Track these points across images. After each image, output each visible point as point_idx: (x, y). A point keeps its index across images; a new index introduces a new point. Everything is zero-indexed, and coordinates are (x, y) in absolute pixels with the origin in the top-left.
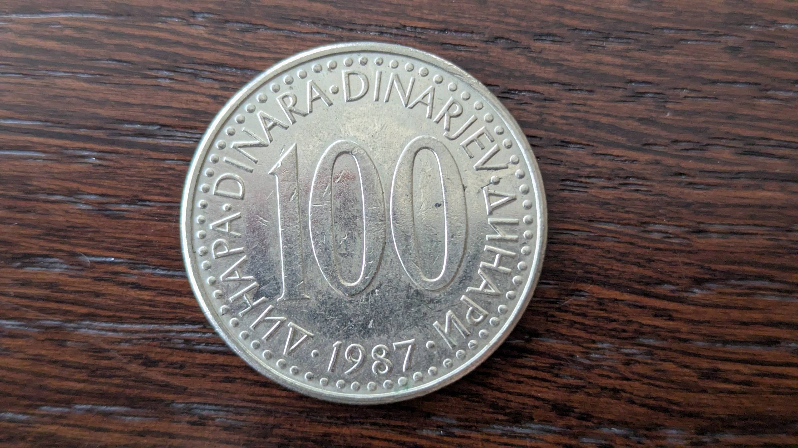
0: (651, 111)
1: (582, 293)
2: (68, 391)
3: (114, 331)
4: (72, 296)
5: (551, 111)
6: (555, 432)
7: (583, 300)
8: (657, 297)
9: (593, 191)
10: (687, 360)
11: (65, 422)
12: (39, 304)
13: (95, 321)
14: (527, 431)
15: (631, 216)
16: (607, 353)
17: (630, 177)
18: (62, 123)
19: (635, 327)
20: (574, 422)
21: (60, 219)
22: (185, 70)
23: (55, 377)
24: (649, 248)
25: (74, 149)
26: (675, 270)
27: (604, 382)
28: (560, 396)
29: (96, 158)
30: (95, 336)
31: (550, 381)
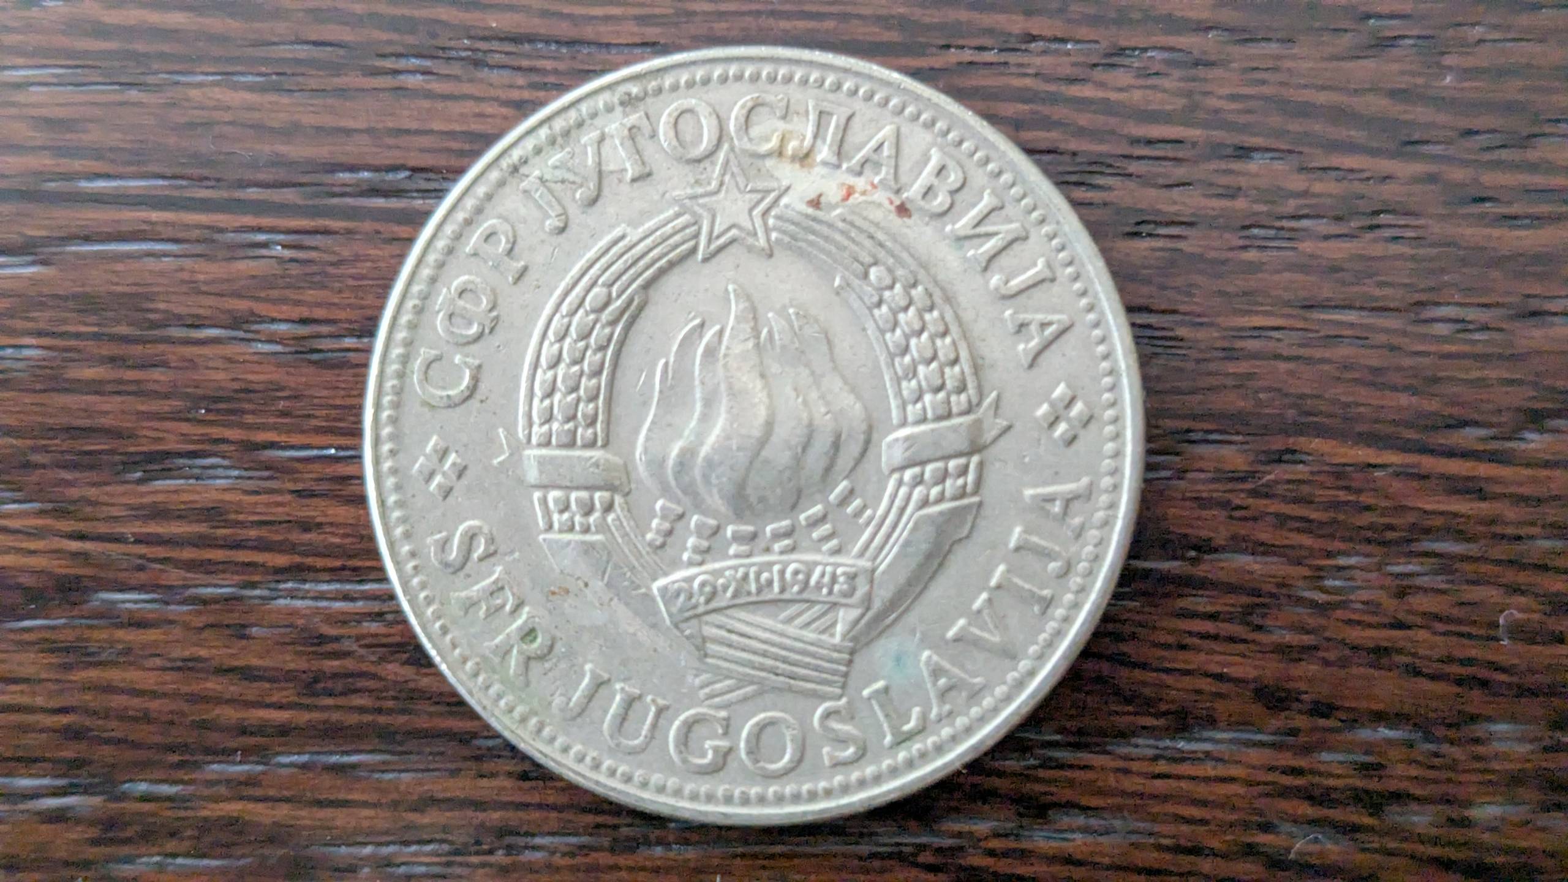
0: (1413, 74)
1: (1298, 457)
2: (261, 730)
3: (347, 597)
4: (253, 533)
5: (1208, 87)
6: (1262, 744)
7: (1301, 471)
8: (1451, 453)
9: (1307, 246)
10: (1522, 578)
11: (258, 792)
12: (188, 554)
13: (305, 581)
14: (1208, 747)
15: (1387, 291)
16: (1357, 573)
17: (1377, 213)
18: (207, 178)
19: (1411, 518)
20: (1301, 721)
21: (221, 376)
22: (454, 54)
23: (230, 702)
24: (1427, 354)
25: (237, 230)
26: (1484, 397)
27: (1355, 635)
28: (1270, 669)
29: (284, 246)
30: (308, 612)
31: (1245, 641)
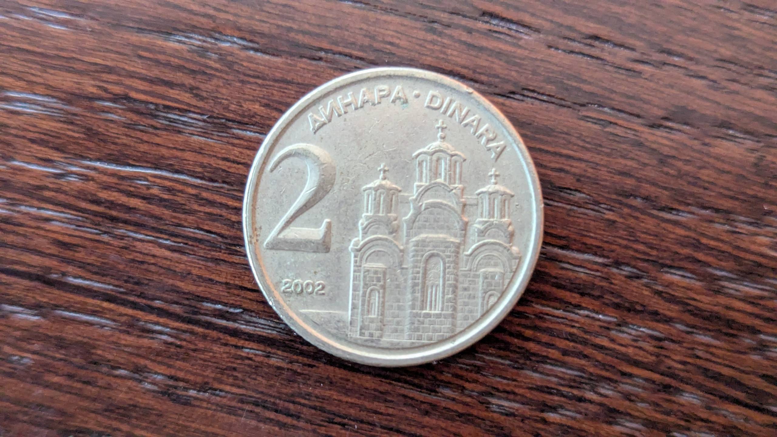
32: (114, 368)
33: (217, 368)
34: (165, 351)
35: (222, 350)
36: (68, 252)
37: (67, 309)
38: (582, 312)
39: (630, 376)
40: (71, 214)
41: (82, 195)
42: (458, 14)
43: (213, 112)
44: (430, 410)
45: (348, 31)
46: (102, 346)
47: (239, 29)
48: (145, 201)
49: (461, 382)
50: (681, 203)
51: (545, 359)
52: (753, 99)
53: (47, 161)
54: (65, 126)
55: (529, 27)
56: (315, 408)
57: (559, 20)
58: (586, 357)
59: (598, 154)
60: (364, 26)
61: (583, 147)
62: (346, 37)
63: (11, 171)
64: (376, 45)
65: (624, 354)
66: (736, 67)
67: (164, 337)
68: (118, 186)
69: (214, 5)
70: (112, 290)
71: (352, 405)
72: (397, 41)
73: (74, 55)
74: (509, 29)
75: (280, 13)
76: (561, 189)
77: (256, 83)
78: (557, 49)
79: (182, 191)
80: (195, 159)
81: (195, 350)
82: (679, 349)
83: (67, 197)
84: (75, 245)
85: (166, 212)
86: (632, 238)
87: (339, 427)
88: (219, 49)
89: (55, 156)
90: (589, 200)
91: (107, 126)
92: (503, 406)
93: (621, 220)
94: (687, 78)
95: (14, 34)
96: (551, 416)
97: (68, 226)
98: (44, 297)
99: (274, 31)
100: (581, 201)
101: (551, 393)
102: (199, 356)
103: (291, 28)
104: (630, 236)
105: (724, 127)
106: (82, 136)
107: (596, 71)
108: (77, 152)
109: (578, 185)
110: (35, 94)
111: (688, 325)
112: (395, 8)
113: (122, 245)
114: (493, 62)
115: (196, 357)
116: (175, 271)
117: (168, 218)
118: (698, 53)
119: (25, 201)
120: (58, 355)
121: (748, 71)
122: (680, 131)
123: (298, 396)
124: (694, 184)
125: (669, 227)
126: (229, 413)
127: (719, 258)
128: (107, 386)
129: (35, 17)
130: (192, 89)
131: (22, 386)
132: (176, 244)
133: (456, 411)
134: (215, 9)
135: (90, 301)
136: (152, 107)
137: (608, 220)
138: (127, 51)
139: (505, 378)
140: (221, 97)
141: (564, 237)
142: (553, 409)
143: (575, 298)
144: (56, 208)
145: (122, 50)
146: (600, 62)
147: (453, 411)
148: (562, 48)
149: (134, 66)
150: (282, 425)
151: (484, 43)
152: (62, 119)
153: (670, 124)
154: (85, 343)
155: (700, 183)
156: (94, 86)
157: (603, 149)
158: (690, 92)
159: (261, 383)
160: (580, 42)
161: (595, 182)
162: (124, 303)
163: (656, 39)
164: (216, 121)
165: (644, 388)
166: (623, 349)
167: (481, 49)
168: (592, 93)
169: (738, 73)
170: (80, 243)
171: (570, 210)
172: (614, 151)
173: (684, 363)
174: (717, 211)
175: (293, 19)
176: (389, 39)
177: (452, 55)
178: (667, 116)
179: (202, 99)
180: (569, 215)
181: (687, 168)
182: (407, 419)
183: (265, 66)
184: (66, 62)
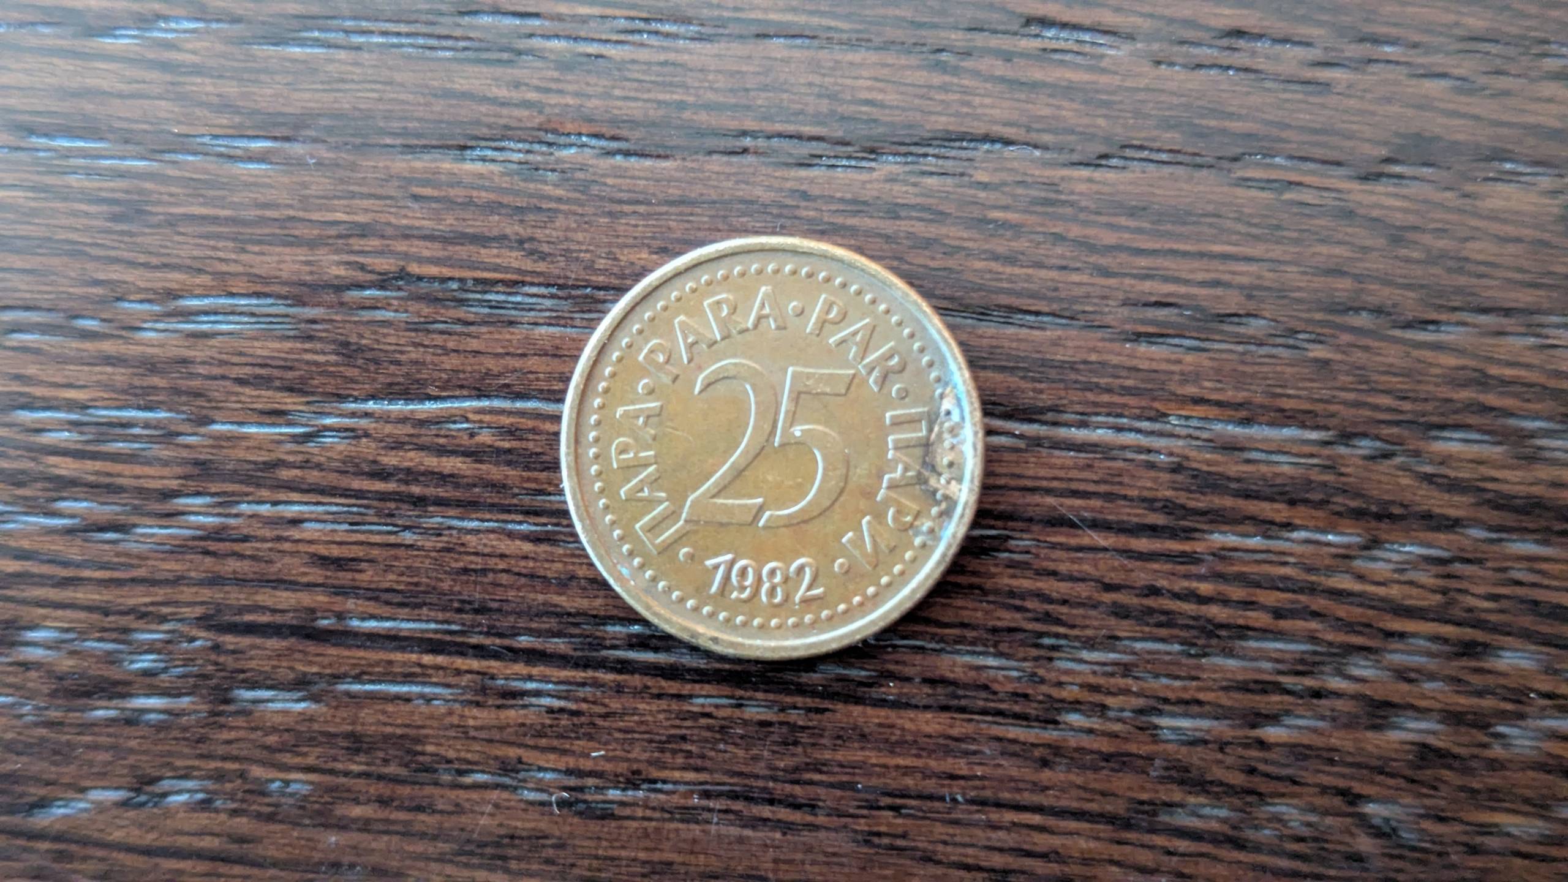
32: (460, 773)
33: (651, 741)
34: (551, 726)
35: (654, 708)
36: (341, 574)
37: (358, 678)
38: (1295, 535)
39: (1402, 635)
40: (337, 505)
41: (352, 466)
42: (982, 30)
43: (567, 278)
44: (1050, 758)
45: (786, 91)
46: (433, 736)
47: (590, 120)
48: (468, 460)
49: (1097, 698)
50: (1440, 308)
51: (1243, 631)
52: (1539, 100)
53: (277, 415)
54: (299, 345)
55: (1113, 33)
56: (841, 786)
57: (1167, 12)
58: (1316, 615)
59: (1277, 243)
60: (817, 79)
61: (1249, 235)
62: (785, 104)
63: (211, 442)
64: (843, 109)
65: (1382, 599)
66: (1499, 47)
67: (546, 701)
68: (415, 440)
69: (535, 82)
70: (436, 631)
71: (907, 771)
72: (880, 97)
73: (292, 213)
74: (1077, 41)
75: (660, 79)
76: (1222, 318)
77: (634, 212)
78: (1171, 64)
79: (534, 431)
80: (549, 369)
81: (605, 716)
82: (1481, 573)
83: (323, 474)
84: (353, 560)
85: (511, 472)
86: (1364, 387)
87: (891, 813)
88: (558, 161)
89: (289, 402)
90: (1275, 328)
91: (375, 333)
92: (1180, 729)
93: (1339, 357)
94: (1414, 81)
95: (173, 190)
96: (1272, 733)
97: (336, 527)
98: (311, 663)
99: (655, 113)
100: (1260, 334)
101: (1264, 692)
102: (615, 725)
103: (682, 101)
104: (1360, 383)
105: (1493, 159)
106: (333, 358)
107: (1248, 93)
108: (329, 389)
109: (1251, 306)
110: (232, 295)
111: (1491, 529)
112: (866, 36)
113: (440, 545)
114: (1059, 107)
115: (610, 728)
116: (545, 577)
117: (518, 483)
118: (1427, 31)
119: (247, 494)
120: (355, 768)
121: (1522, 50)
122: (1415, 178)
123: (808, 771)
124: (1460, 271)
125: (1428, 355)
126: (688, 821)
127: (1527, 396)
128: (450, 808)
129: (206, 154)
130: (521, 242)
131: (295, 834)
132: (539, 528)
133: (1099, 752)
134: (538, 89)
135: (398, 656)
136: (455, 286)
137: (1316, 360)
138: (392, 193)
139: (1177, 678)
140: (577, 247)
141: (1241, 405)
142: (1273, 719)
143: (1278, 511)
144: (306, 498)
145: (379, 191)
146: (1253, 76)
147: (1092, 752)
148: (1180, 60)
149: (405, 216)
150: (787, 827)
151: (1037, 74)
152: (292, 333)
153: (1397, 169)
154: (402, 736)
155: (1469, 267)
156: (339, 263)
157: (1286, 233)
158: (1424, 105)
159: (735, 756)
160: (1210, 46)
161: (1281, 293)
162: (461, 650)
163: (1346, 20)
164: (574, 292)
165: (1430, 654)
166: (1381, 591)
167: (1034, 86)
168: (1249, 136)
169: (1504, 57)
170: (361, 554)
171: (1244, 354)
172: (1306, 234)
173: (1495, 598)
174: (1507, 312)
175: (685, 86)
176: (864, 95)
177: (982, 105)
178: (1392, 155)
179: (543, 257)
180: (1243, 362)
181: (1441, 244)
182: (1012, 779)
183: (647, 179)
184: (281, 228)
